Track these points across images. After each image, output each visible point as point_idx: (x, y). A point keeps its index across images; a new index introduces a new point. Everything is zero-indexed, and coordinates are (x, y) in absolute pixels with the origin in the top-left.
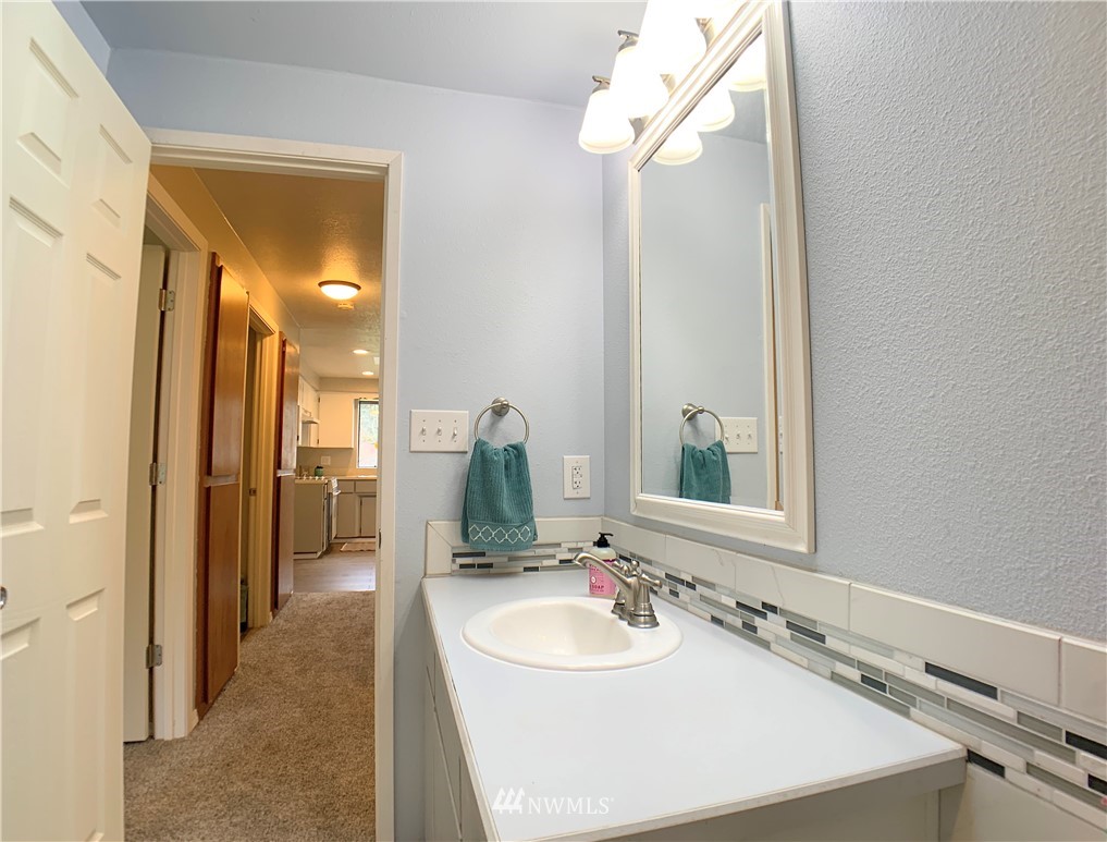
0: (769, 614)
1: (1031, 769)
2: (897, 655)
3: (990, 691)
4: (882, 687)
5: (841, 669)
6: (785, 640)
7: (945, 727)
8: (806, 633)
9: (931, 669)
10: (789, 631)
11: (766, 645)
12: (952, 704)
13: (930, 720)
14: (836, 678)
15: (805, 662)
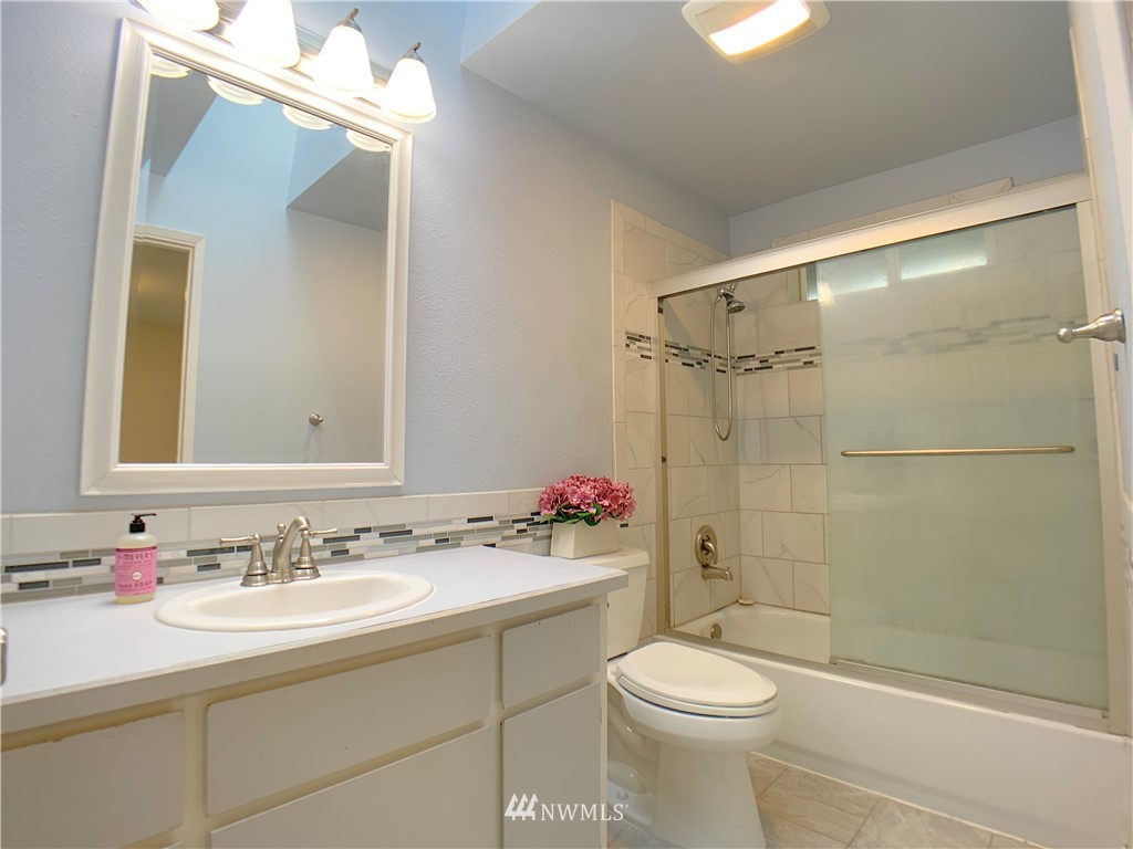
0: (362, 535)
1: (504, 539)
2: (454, 522)
3: (491, 519)
4: (447, 540)
5: (423, 543)
6: (379, 546)
7: (476, 541)
8: (396, 534)
9: (470, 521)
10: (382, 539)
11: (360, 557)
12: (480, 530)
13: (471, 542)
14: (420, 550)
15: (397, 552)
